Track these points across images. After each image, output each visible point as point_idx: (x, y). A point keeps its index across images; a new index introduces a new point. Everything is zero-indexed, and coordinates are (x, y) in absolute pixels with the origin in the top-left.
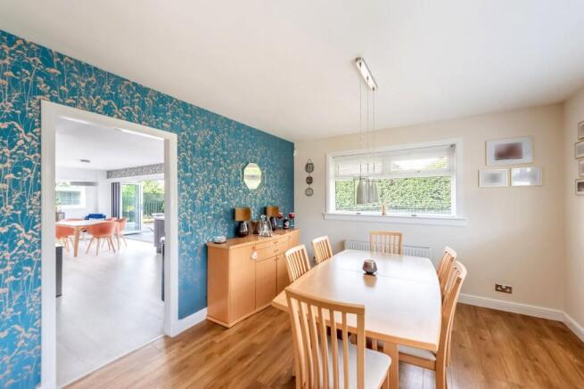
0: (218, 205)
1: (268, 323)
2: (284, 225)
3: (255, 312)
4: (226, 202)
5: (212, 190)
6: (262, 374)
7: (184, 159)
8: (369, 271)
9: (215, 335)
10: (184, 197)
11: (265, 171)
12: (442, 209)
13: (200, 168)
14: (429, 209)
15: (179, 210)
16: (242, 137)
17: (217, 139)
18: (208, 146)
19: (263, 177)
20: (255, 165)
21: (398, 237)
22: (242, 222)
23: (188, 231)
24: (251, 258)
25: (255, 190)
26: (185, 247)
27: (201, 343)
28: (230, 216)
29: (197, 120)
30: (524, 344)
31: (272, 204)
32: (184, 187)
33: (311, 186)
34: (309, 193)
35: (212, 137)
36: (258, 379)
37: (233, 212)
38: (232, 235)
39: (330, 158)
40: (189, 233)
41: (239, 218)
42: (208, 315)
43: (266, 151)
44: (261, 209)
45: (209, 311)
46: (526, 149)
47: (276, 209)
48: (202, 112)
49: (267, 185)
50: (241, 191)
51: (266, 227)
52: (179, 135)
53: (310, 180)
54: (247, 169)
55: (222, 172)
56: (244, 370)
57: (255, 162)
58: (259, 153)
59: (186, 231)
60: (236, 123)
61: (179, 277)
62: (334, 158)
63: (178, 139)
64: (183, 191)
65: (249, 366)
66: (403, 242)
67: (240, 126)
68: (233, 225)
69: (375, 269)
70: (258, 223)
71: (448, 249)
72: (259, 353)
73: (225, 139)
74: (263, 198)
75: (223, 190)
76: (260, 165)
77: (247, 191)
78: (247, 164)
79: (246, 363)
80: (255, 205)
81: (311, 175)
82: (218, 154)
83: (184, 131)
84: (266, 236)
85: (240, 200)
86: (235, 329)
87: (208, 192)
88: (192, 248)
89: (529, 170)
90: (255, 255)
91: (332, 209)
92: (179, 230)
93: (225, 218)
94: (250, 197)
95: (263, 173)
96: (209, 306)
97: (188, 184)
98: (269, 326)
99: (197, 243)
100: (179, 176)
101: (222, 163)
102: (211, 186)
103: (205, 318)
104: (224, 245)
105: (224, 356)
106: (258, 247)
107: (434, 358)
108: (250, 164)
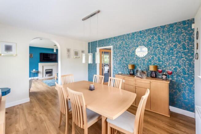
5: (122, 58)
13: (118, 52)
22: (131, 70)
25: (143, 57)
55: (126, 52)
77: (138, 58)
94: (140, 60)
101: (126, 49)
106: (125, 78)
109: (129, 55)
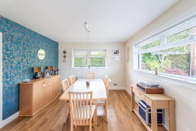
0: (25, 66)
1: (51, 109)
2: (55, 73)
3: (44, 107)
4: (29, 65)
5: (22, 60)
6: (52, 127)
7: (6, 45)
8: (88, 84)
9: (25, 121)
10: (6, 63)
11: (47, 53)
12: (102, 66)
13: (16, 50)
14: (99, 66)
15: (3, 69)
16: (37, 38)
17: (24, 38)
18: (20, 40)
19: (46, 55)
20: (43, 50)
21: (93, 74)
22: (37, 73)
23: (8, 78)
24: (43, 87)
25: (42, 60)
26: (6, 86)
27: (18, 126)
28: (31, 71)
29: (14, 28)
30: (119, 96)
31: (49, 65)
32: (6, 58)
33: (65, 59)
34: (64, 61)
35: (22, 36)
36: (51, 129)
37: (33, 69)
38: (32, 78)
39: (72, 50)
40: (9, 79)
41: (35, 71)
42: (19, 115)
43: (47, 45)
44: (45, 67)
45: (19, 113)
46: (119, 52)
47: (52, 67)
48: (16, 25)
49: (48, 58)
50: (36, 60)
51: (48, 74)
52: (3, 33)
53: (65, 57)
54: (39, 51)
55: (27, 52)
56: (44, 128)
57: (43, 49)
58: (44, 45)
59: (7, 78)
60: (34, 32)
61: (3, 100)
62: (74, 50)
63: (3, 35)
64: (6, 60)
65: (46, 126)
66: (95, 76)
67: (36, 34)
68: (32, 74)
69: (89, 83)
70: (44, 73)
71: (106, 76)
72: (49, 121)
73: (29, 38)
74: (46, 63)
75: (27, 60)
76: (45, 50)
77: (39, 60)
78: (39, 49)
79: (44, 126)
80: (43, 66)
81: (66, 55)
82: (25, 44)
83: (6, 32)
84: (48, 77)
85: (36, 64)
86: (36, 116)
87: (20, 60)
88: (11, 86)
89: (119, 57)
90: (44, 85)
91: (73, 67)
92: (3, 78)
93: (29, 72)
94: (40, 63)
95: (46, 53)
96: (21, 110)
97: (8, 56)
98: (52, 110)
99: (13, 84)
100: (3, 53)
101: (27, 48)
102: (21, 58)
103: (18, 116)
104: (29, 83)
105: (33, 127)
106: (45, 82)
107: (104, 103)
108: (40, 49)
109: (30, 56)
